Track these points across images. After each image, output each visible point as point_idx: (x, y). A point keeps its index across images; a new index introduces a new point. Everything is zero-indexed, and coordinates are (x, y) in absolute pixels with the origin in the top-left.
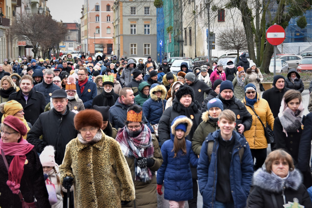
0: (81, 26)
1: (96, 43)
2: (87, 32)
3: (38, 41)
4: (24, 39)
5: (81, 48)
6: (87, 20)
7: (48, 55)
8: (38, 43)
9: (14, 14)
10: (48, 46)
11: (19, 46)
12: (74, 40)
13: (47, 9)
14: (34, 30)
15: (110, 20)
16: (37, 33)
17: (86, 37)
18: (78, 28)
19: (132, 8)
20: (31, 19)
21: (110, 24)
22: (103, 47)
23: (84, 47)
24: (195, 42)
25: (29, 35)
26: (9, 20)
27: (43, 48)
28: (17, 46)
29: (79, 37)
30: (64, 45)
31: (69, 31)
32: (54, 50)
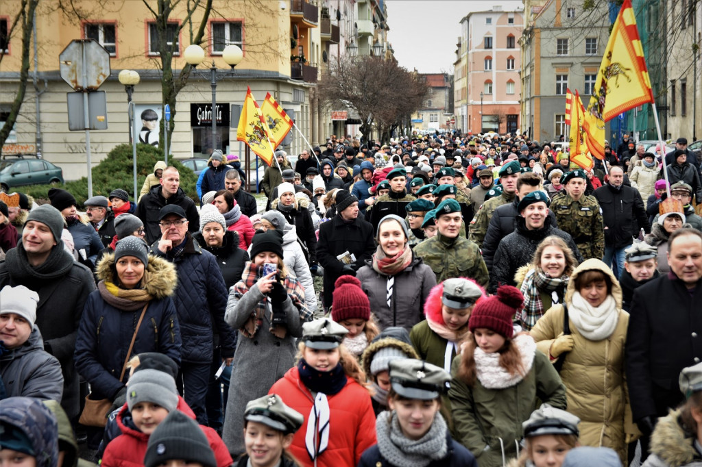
0: (455, 79)
1: (484, 113)
2: (466, 91)
3: (371, 111)
4: (343, 106)
6: (467, 67)
8: (371, 114)
9: (325, 58)
10: (390, 121)
11: (334, 122)
12: (440, 106)
13: (388, 47)
14: (363, 88)
15: (513, 67)
16: (370, 94)
17: (465, 101)
18: (448, 84)
19: (559, 41)
20: (359, 67)
21: (514, 74)
22: (499, 122)
23: (460, 122)
24: (693, 108)
25: (354, 100)
26: (315, 70)
27: (380, 124)
28: (330, 120)
29: (449, 102)
30: (421, 118)
31: (431, 91)
32: (401, 127)
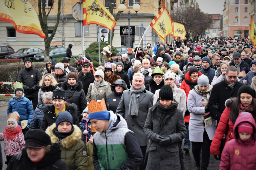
0: (223, 16)
1: (235, 29)
2: (228, 21)
3: (190, 29)
5: (222, 34)
6: (228, 11)
7: (197, 40)
8: (190, 30)
9: (172, 8)
10: (197, 33)
12: (217, 27)
13: (197, 4)
14: (186, 20)
15: (247, 11)
16: (189, 22)
17: (227, 25)
18: (220, 18)
20: (185, 12)
21: (247, 14)
22: (241, 33)
23: (225, 33)
27: (193, 34)
29: (221, 26)
30: (209, 32)
31: (213, 21)
32: (201, 35)
